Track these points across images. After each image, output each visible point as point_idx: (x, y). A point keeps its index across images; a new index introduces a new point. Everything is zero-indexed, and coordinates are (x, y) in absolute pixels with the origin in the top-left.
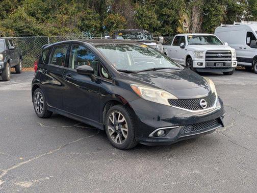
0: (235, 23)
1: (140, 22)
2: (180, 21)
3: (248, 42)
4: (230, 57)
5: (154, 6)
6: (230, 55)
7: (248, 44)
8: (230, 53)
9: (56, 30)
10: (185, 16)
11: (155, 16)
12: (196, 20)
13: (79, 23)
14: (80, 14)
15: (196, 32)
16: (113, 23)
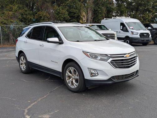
0: (113, 18)
1: (58, 17)
2: (81, 16)
3: (121, 28)
4: (114, 37)
5: (66, 7)
6: (114, 36)
7: (121, 30)
8: (114, 35)
9: (5, 21)
10: (84, 14)
11: (67, 13)
12: (90, 16)
13: (20, 17)
14: (20, 11)
15: (90, 23)
16: (41, 17)
